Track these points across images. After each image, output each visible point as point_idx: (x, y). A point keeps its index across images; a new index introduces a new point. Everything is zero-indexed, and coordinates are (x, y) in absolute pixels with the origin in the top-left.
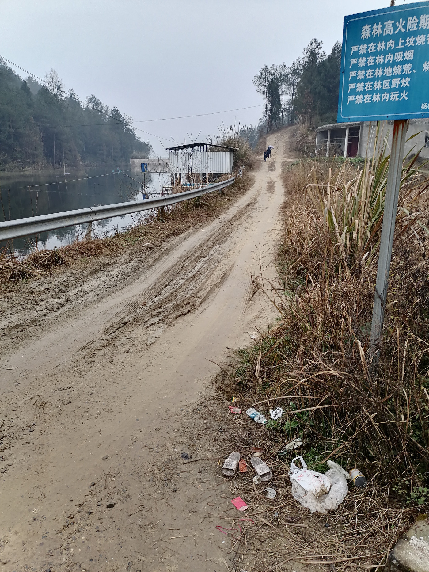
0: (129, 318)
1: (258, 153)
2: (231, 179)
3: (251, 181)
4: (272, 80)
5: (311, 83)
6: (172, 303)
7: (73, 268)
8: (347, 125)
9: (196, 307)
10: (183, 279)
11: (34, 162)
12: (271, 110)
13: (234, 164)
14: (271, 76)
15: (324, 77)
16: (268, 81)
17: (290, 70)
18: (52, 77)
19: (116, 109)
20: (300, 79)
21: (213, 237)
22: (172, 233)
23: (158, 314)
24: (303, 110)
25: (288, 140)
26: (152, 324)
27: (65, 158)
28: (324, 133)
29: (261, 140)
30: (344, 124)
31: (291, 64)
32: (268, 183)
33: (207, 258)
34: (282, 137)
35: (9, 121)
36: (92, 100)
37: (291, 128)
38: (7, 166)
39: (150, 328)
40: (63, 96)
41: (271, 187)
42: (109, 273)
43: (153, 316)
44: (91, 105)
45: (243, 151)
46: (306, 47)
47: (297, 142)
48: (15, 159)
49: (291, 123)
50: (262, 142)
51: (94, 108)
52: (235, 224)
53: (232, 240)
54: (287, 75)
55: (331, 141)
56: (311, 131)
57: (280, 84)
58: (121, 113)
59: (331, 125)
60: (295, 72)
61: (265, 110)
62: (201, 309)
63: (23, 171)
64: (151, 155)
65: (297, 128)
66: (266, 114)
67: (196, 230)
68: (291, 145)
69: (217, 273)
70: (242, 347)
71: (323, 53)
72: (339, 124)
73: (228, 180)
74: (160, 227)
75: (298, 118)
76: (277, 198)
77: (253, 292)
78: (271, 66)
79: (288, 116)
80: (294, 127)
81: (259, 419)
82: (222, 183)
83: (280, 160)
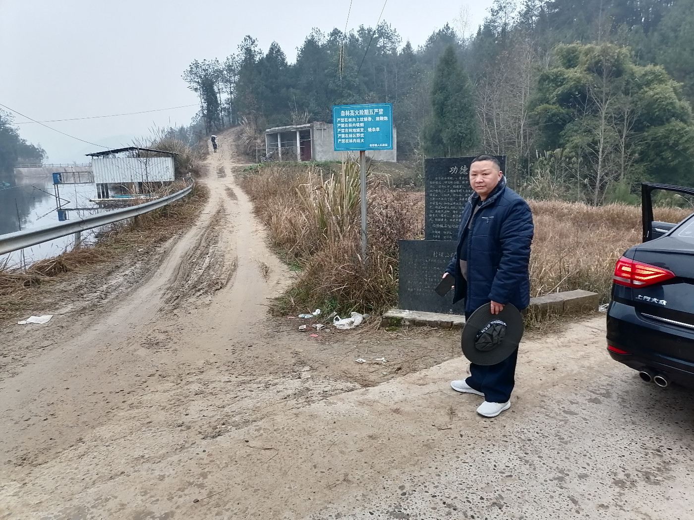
1: (202, 157)
4: (205, 76)
5: (252, 83)
6: (205, 284)
8: (297, 128)
9: (225, 285)
10: (201, 269)
12: (208, 109)
14: (203, 71)
15: (265, 77)
17: (224, 66)
22: (159, 240)
24: (247, 111)
25: (234, 143)
28: (273, 136)
29: (202, 143)
30: (294, 126)
31: (225, 60)
32: (226, 190)
33: (209, 254)
37: (234, 129)
41: (231, 194)
45: (185, 156)
46: (240, 43)
47: (245, 146)
49: (233, 125)
50: (203, 146)
52: (216, 228)
53: (224, 241)
54: (222, 72)
55: (282, 145)
56: (259, 133)
57: (215, 81)
59: (280, 128)
60: (230, 69)
61: (200, 109)
62: (229, 286)
64: (45, 162)
65: (242, 130)
66: (203, 113)
67: (181, 236)
68: (237, 149)
69: (227, 263)
70: (277, 297)
71: (259, 51)
72: (288, 127)
73: (187, 188)
74: (141, 235)
75: (243, 119)
76: (244, 205)
77: (266, 271)
78: (202, 61)
79: (228, 116)
80: (238, 128)
81: (307, 316)
82: (182, 191)
83: (229, 165)
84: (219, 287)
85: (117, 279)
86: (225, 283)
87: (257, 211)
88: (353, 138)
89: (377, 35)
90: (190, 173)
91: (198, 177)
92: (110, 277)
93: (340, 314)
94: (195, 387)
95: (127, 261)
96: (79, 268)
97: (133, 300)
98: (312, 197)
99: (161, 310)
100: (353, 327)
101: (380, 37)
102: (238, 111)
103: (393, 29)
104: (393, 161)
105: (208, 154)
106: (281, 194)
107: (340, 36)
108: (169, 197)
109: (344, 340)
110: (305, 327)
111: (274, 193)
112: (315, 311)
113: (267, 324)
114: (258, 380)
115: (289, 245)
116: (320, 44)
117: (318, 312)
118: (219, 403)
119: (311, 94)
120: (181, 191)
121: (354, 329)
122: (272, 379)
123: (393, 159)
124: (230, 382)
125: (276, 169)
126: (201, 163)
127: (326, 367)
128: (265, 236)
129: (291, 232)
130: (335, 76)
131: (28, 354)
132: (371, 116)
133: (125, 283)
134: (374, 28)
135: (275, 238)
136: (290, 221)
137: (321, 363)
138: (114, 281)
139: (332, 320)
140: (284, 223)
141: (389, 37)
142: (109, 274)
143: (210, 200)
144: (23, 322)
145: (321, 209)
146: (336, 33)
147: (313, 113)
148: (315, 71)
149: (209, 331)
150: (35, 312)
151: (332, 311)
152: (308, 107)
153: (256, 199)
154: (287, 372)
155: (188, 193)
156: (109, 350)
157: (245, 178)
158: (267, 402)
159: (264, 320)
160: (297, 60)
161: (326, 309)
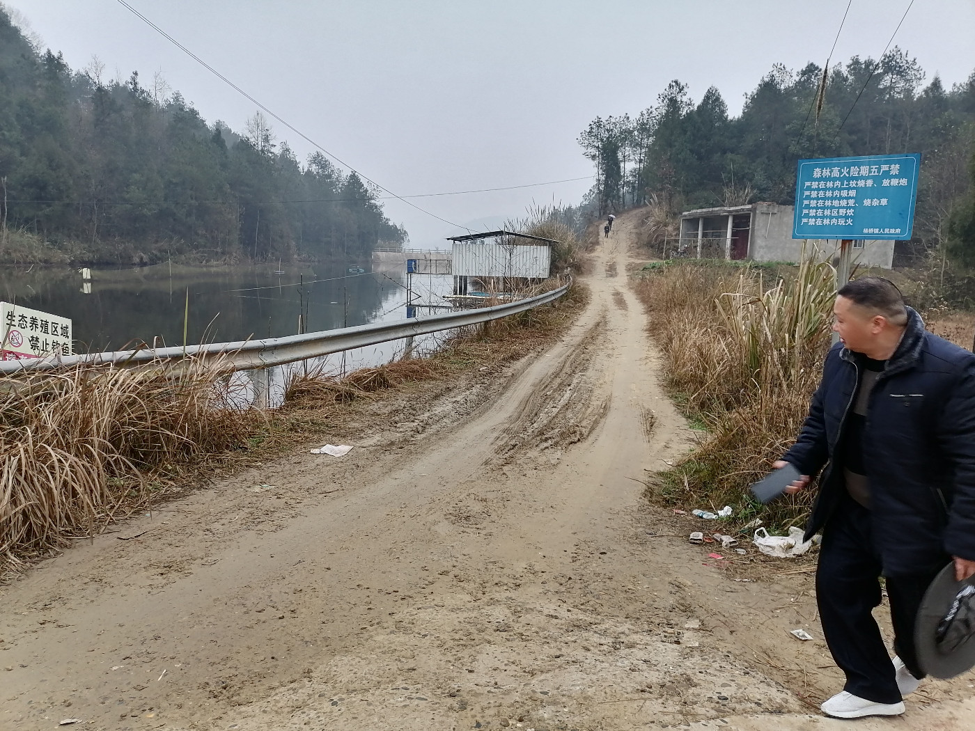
0: (514, 442)
1: (589, 248)
4: (608, 138)
5: (672, 146)
6: (557, 430)
7: (403, 392)
8: (730, 211)
9: (585, 436)
10: (555, 407)
11: (223, 253)
12: (606, 184)
13: (552, 264)
14: (606, 132)
15: (692, 138)
16: (602, 140)
17: (635, 124)
18: (258, 124)
19: (354, 174)
20: (651, 139)
21: (568, 363)
22: (510, 357)
23: (546, 440)
24: (659, 186)
25: (634, 231)
26: (546, 448)
27: (273, 247)
28: (693, 222)
29: (591, 229)
30: (726, 208)
31: (638, 116)
32: (614, 295)
33: (573, 386)
34: (624, 225)
35: (191, 189)
36: (318, 160)
37: (638, 211)
38: (183, 257)
39: (545, 452)
40: (272, 153)
41: (620, 301)
42: (453, 399)
43: (542, 441)
44: (314, 168)
45: (567, 245)
46: (662, 91)
47: (650, 234)
48: (196, 247)
49: (637, 205)
50: (592, 232)
51: (318, 173)
52: (590, 348)
53: (596, 368)
54: (631, 132)
55: (704, 235)
56: (673, 218)
57: (620, 144)
58: (363, 181)
59: (704, 210)
60: (643, 128)
61: (595, 183)
62: (591, 439)
63: (206, 266)
64: (406, 246)
65: (648, 213)
66: (599, 188)
67: (539, 354)
68: (639, 238)
69: (595, 403)
70: (662, 470)
71: (688, 102)
72: (718, 209)
73: (560, 287)
74: (488, 348)
75: (651, 197)
76: (636, 316)
77: (651, 423)
78: (607, 118)
79: (632, 193)
80: (644, 210)
81: (708, 515)
82: (553, 292)
83: (623, 260)
84: (576, 439)
85: (444, 407)
86: (586, 434)
87: (653, 329)
88: (831, 217)
89: (880, 71)
90: (569, 269)
91: (578, 275)
92: (436, 401)
93: (767, 525)
94: (500, 614)
95: (463, 383)
96: (404, 383)
97: (455, 441)
98: (741, 314)
99: (486, 463)
100: (790, 555)
101: (886, 72)
102: (647, 185)
103: (910, 59)
104: (886, 267)
105: (598, 243)
106: (692, 307)
107: (817, 75)
108: (534, 298)
109: (770, 580)
110: (700, 535)
111: (682, 305)
112: (722, 509)
113: (638, 516)
114: (603, 627)
115: (693, 387)
116: (782, 87)
117: (726, 511)
118: (527, 661)
119: (759, 160)
120: (551, 292)
121: (792, 560)
122: (627, 631)
123: (887, 264)
124: (556, 617)
125: (689, 269)
126: (587, 256)
127: (732, 632)
128: (659, 367)
129: (698, 366)
130: (801, 134)
131: (305, 500)
132: (873, 177)
133: (453, 413)
134: (877, 59)
135: (673, 373)
136: (700, 350)
137: (722, 618)
138: (439, 409)
139: (751, 532)
140: (690, 353)
141: (902, 72)
142: (436, 397)
143: (589, 307)
144: (316, 451)
145: (753, 337)
146: (811, 69)
147: (759, 189)
148: (769, 127)
149: (546, 510)
150: (334, 439)
151: (753, 516)
152: (751, 180)
153: (653, 310)
154: (657, 621)
155: (560, 294)
156: (402, 514)
157: (643, 279)
158: (608, 690)
159: (634, 509)
160: (744, 113)
161: (743, 511)
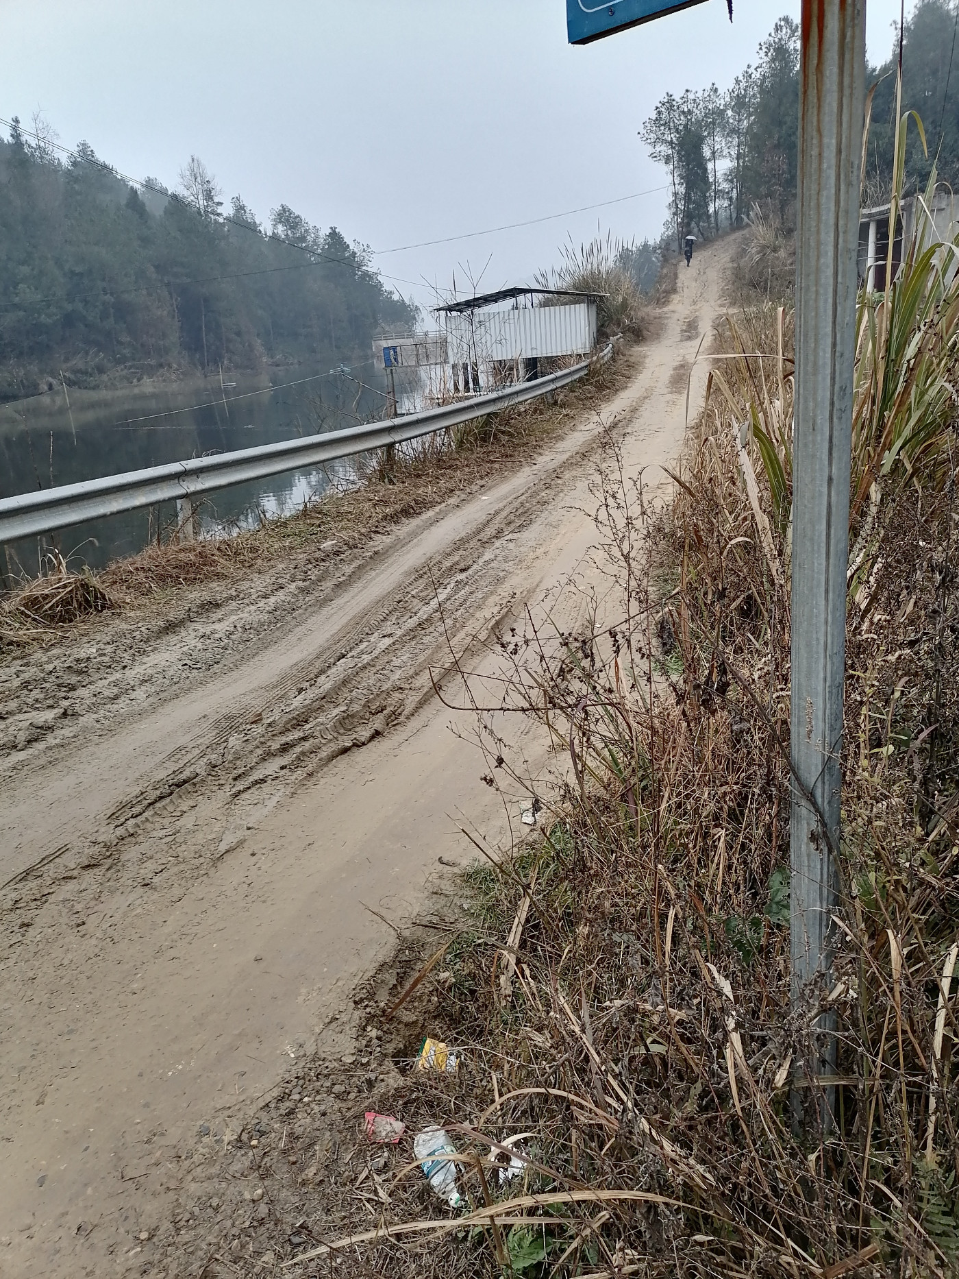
0: (201, 768)
1: (658, 300)
2: (578, 366)
3: (633, 367)
4: (686, 126)
5: (780, 124)
6: (336, 712)
7: (126, 620)
8: (870, 215)
9: (402, 718)
10: (389, 636)
11: (161, 366)
12: (687, 197)
13: (598, 331)
14: (682, 118)
16: (676, 130)
17: (728, 99)
18: (195, 175)
19: (334, 232)
20: (752, 118)
21: (504, 513)
22: (402, 510)
23: (285, 748)
24: (763, 190)
25: (731, 265)
26: (256, 783)
27: (228, 350)
29: (665, 271)
31: (731, 85)
32: (675, 369)
33: (470, 572)
34: (716, 258)
35: (104, 280)
36: (285, 217)
37: (738, 235)
38: (105, 377)
39: (243, 796)
40: (219, 215)
41: (680, 379)
42: (208, 630)
43: (268, 755)
44: (281, 229)
45: (620, 299)
46: (764, 38)
47: (752, 267)
48: (120, 361)
49: (737, 224)
50: (666, 275)
51: (286, 235)
52: (567, 475)
53: (551, 519)
54: (721, 113)
56: (785, 237)
57: (705, 134)
58: (348, 240)
60: (740, 102)
61: (671, 199)
62: (415, 723)
65: (749, 236)
66: (676, 207)
67: (466, 499)
68: (736, 276)
78: (682, 94)
79: (728, 208)
80: (743, 233)
83: (710, 312)
84: (365, 734)
86: (405, 712)
105: (674, 291)
126: (656, 312)
160: (893, 54)
